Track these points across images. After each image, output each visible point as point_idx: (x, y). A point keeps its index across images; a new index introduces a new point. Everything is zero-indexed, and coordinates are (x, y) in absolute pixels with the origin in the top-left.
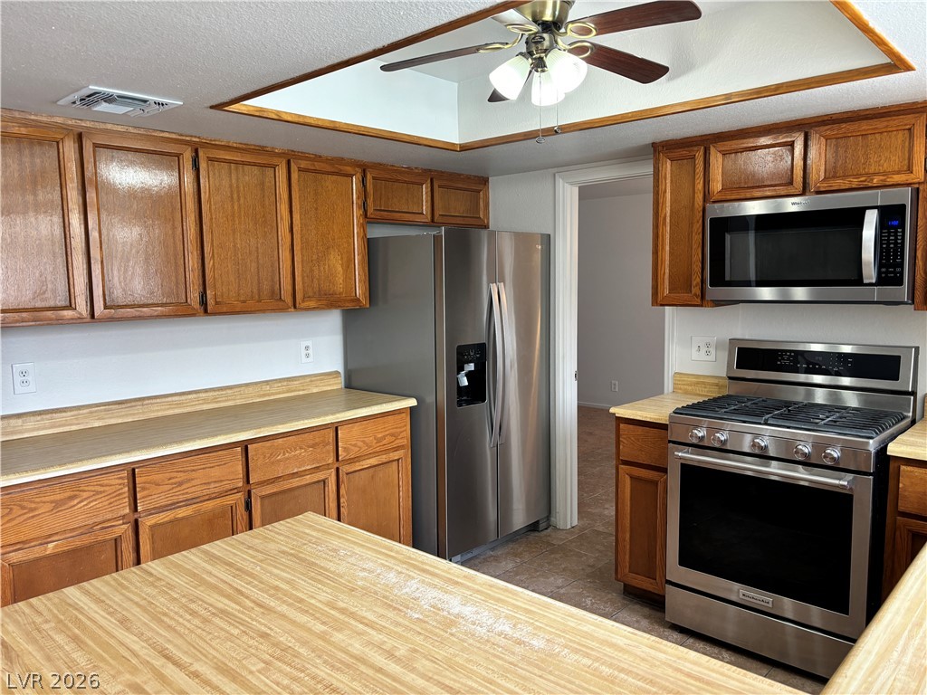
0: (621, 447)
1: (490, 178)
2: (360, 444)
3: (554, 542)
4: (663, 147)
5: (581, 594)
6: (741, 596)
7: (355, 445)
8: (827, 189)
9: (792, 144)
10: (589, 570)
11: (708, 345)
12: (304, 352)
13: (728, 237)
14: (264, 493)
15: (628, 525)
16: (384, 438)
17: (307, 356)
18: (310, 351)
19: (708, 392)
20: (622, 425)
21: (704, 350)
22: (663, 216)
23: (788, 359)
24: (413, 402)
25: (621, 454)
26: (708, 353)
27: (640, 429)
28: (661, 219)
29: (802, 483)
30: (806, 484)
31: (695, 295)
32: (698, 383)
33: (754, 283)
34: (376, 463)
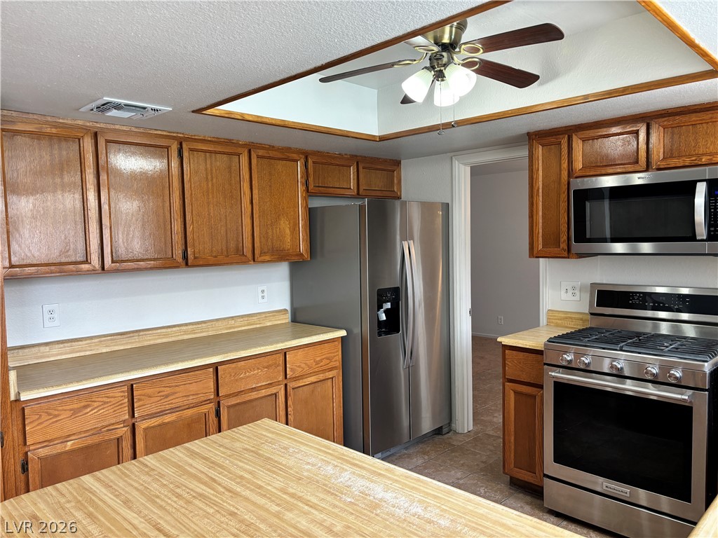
0: (507, 368)
1: (402, 162)
2: (303, 365)
3: (454, 443)
4: (536, 135)
5: (475, 485)
6: (604, 488)
7: (299, 367)
8: (666, 166)
9: (637, 132)
10: (482, 465)
11: (574, 288)
12: (260, 295)
13: (588, 204)
14: (229, 404)
15: (512, 429)
16: (321, 361)
17: (263, 297)
18: (265, 294)
19: (574, 325)
20: (507, 351)
21: (570, 292)
22: (536, 188)
23: (638, 299)
24: (343, 333)
25: (507, 374)
26: (574, 294)
27: (521, 354)
28: (535, 191)
29: (652, 397)
30: (655, 398)
31: (563, 249)
32: (566, 318)
33: (609, 240)
34: (316, 380)
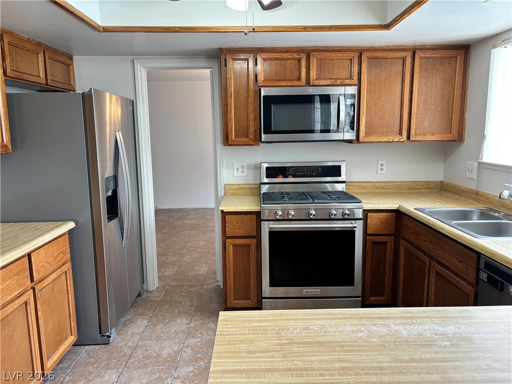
0: (227, 229)
1: (74, 57)
2: (45, 264)
4: (227, 51)
6: (304, 293)
7: (42, 266)
8: (318, 84)
11: (243, 167)
13: (272, 106)
16: (58, 256)
21: (240, 170)
23: (292, 171)
24: (71, 225)
25: (227, 233)
26: (243, 172)
27: (239, 217)
28: (229, 95)
31: (251, 139)
32: (239, 188)
34: (56, 277)
